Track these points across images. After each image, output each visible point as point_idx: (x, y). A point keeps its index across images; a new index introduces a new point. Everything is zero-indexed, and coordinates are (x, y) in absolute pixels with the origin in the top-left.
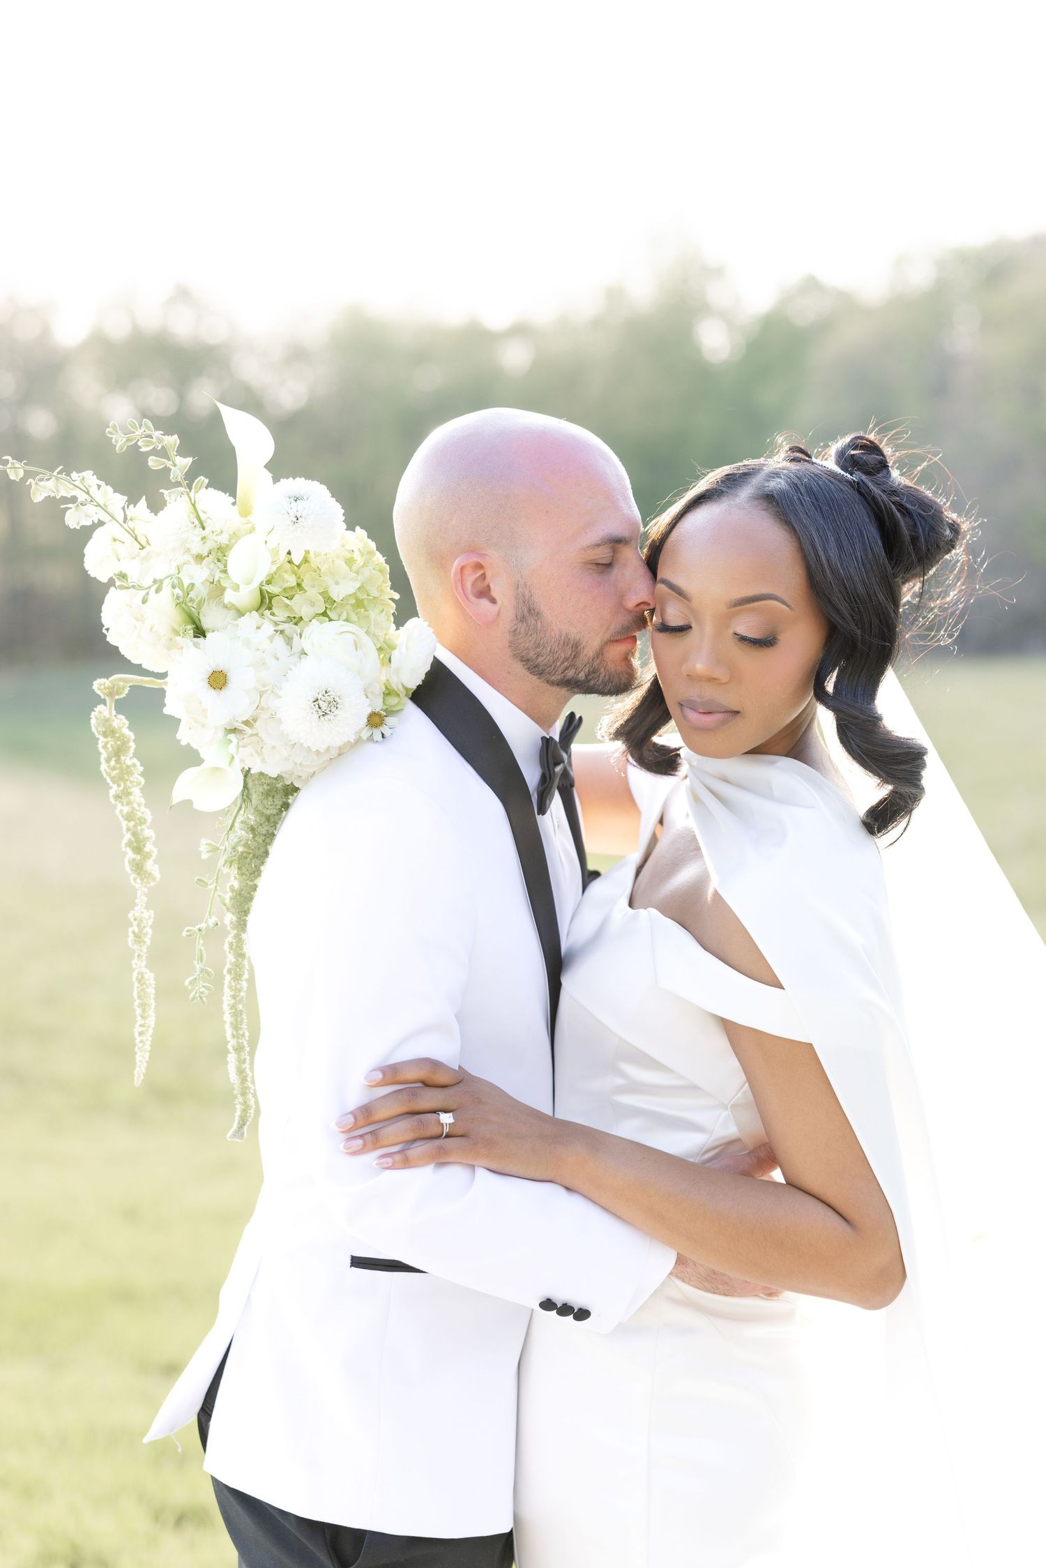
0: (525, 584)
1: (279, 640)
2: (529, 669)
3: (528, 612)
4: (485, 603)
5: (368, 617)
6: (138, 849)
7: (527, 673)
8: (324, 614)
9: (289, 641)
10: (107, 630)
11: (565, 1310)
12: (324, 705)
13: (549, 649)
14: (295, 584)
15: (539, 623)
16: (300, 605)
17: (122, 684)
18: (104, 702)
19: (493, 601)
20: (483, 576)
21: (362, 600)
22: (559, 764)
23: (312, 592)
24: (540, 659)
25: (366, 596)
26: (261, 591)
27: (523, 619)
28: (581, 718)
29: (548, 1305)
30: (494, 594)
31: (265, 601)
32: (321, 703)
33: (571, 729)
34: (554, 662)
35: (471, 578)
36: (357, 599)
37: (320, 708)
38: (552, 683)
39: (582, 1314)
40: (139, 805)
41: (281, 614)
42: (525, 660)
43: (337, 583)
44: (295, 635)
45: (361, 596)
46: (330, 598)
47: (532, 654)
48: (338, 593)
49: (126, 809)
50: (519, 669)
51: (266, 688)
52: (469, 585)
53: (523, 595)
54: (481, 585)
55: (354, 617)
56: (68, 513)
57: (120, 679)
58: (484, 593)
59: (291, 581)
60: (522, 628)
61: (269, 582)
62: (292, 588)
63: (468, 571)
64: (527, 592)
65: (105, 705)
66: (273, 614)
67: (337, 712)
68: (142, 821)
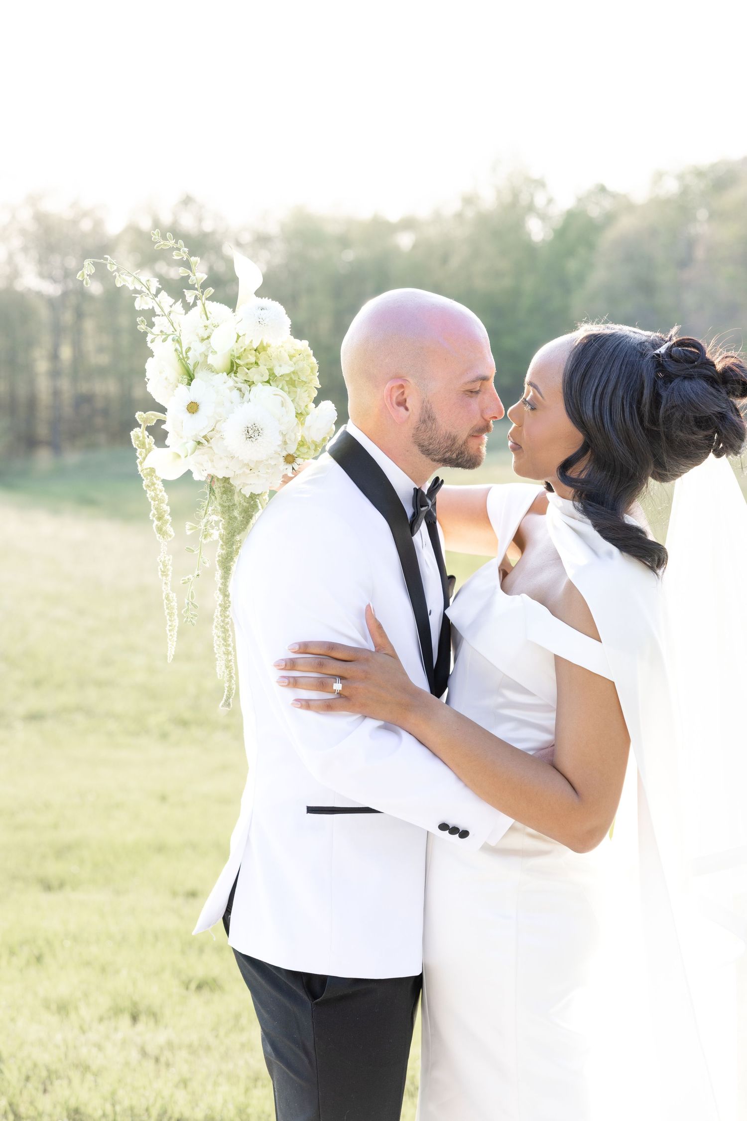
0: (428, 401)
1: (236, 393)
2: (422, 451)
3: (428, 418)
4: (402, 409)
5: (296, 392)
6: (160, 518)
7: (420, 453)
8: (268, 382)
9: (243, 395)
10: (148, 380)
11: (454, 830)
12: (251, 432)
13: (438, 441)
14: (254, 361)
15: (434, 426)
16: (253, 374)
17: (153, 417)
18: (140, 426)
19: (407, 409)
20: (403, 393)
21: (295, 381)
22: (425, 506)
23: (263, 368)
24: (431, 446)
25: (297, 379)
26: (232, 363)
27: (424, 422)
28: (442, 481)
29: (443, 827)
30: (408, 405)
31: (232, 368)
32: (250, 429)
33: (435, 487)
34: (439, 448)
35: (396, 394)
36: (291, 378)
37: (248, 432)
38: (434, 460)
39: (464, 834)
40: (161, 491)
41: (241, 377)
42: (421, 446)
43: (280, 366)
44: (246, 391)
45: (294, 377)
46: (273, 373)
47: (426, 443)
48: (278, 371)
49: (153, 494)
50: (416, 450)
51: (220, 419)
52: (394, 399)
53: (427, 408)
54: (401, 398)
55: (286, 388)
56: (137, 299)
57: (152, 414)
58: (402, 403)
59: (252, 359)
60: (423, 427)
61: (239, 358)
62: (252, 364)
63: (394, 390)
64: (429, 406)
65: (140, 428)
66: (236, 376)
67: (258, 437)
68: (161, 501)
